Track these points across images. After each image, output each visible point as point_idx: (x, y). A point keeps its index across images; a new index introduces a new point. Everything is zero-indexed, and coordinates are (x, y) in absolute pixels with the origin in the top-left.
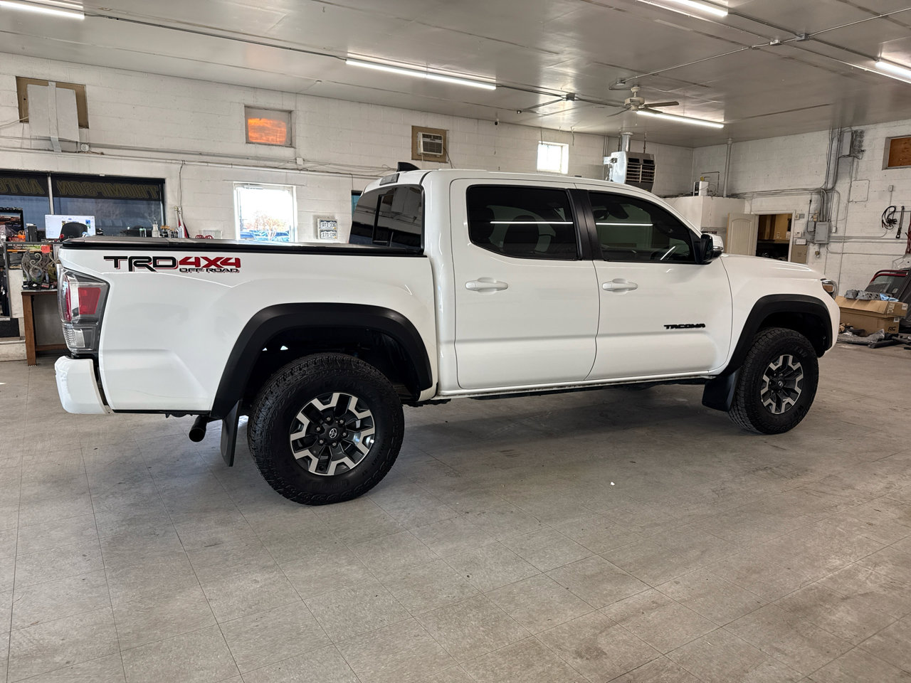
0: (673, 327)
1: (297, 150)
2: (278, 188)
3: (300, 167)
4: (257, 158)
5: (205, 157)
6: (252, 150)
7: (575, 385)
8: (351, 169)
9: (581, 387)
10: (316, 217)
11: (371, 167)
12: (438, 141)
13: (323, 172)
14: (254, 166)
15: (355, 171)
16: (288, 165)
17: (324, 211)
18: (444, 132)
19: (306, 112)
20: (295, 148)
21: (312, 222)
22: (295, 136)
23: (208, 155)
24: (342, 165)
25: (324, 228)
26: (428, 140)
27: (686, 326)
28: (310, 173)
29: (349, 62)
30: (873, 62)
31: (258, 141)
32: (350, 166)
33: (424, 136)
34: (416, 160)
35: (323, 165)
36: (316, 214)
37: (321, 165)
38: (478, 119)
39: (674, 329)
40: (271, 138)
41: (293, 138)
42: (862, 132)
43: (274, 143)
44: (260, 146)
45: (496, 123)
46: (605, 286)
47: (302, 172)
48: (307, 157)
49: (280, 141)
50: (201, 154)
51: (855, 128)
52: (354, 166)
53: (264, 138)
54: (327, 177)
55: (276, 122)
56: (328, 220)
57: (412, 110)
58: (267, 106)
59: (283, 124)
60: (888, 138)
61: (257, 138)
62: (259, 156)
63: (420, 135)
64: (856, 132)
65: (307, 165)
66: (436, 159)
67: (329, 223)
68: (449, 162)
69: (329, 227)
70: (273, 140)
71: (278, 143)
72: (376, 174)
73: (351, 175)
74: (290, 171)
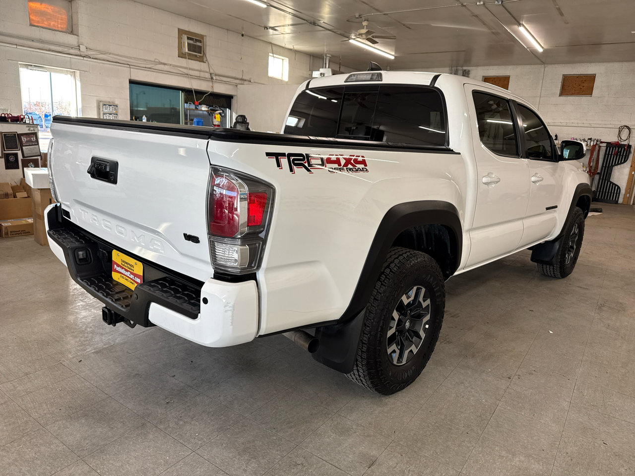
1: (80, 38)
2: (61, 72)
3: (83, 54)
4: (42, 41)
6: (36, 33)
8: (129, 60)
10: (99, 102)
11: (145, 60)
12: (198, 44)
13: (104, 60)
14: (38, 49)
15: (132, 62)
16: (72, 51)
17: (105, 97)
18: (202, 36)
20: (78, 36)
21: (96, 104)
22: (77, 25)
24: (121, 56)
25: (106, 111)
26: (191, 42)
28: (93, 60)
30: (516, 27)
31: (40, 25)
32: (127, 57)
33: (188, 38)
34: (181, 57)
35: (104, 54)
36: (99, 98)
37: (102, 54)
38: (228, 30)
40: (52, 23)
41: (74, 27)
42: (469, 71)
43: (54, 28)
44: (44, 30)
45: (243, 35)
47: (85, 59)
48: (90, 46)
51: (465, 68)
52: (131, 58)
53: (46, 23)
54: (107, 65)
55: (57, 9)
56: (109, 104)
57: (178, 15)
59: (64, 11)
60: (483, 76)
61: (38, 22)
62: (43, 39)
63: (185, 37)
64: (465, 70)
65: (90, 53)
66: (196, 59)
67: (111, 107)
68: (207, 62)
69: (111, 110)
70: (54, 25)
71: (60, 29)
72: (149, 66)
73: (129, 65)
74: (74, 57)
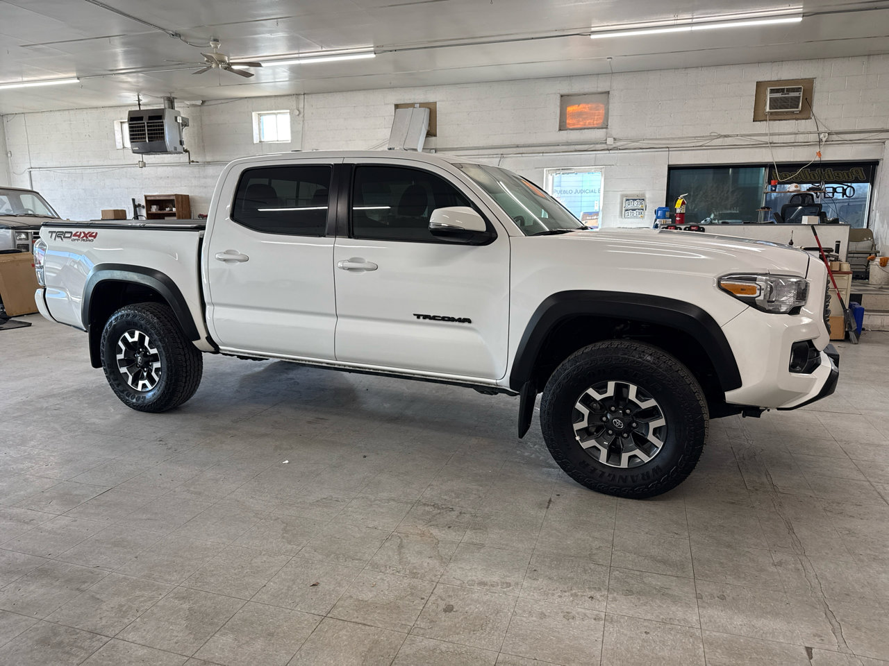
0: (425, 317)
1: (609, 130)
3: (611, 147)
4: (568, 144)
5: (521, 149)
6: (563, 136)
7: (345, 366)
8: (667, 142)
9: (351, 368)
10: (622, 196)
11: (697, 137)
13: (635, 149)
14: (564, 152)
16: (599, 147)
17: (633, 190)
18: (809, 81)
19: (622, 90)
20: (607, 128)
21: (619, 201)
22: (610, 116)
23: (524, 146)
24: (656, 139)
25: (630, 207)
27: (443, 319)
28: (621, 151)
29: (593, 37)
32: (668, 139)
33: (773, 91)
34: (759, 121)
35: (636, 142)
36: (623, 193)
37: (634, 142)
39: (427, 320)
40: (588, 122)
41: (608, 119)
43: (590, 126)
44: (572, 131)
46: (340, 265)
47: (611, 152)
48: (619, 136)
49: (597, 124)
50: (518, 147)
52: (671, 139)
54: (640, 153)
55: (594, 106)
56: (633, 198)
57: (759, 63)
58: (582, 91)
59: (602, 106)
61: (574, 124)
62: (570, 141)
63: (768, 90)
65: (618, 144)
66: (790, 117)
67: (635, 202)
68: (813, 118)
69: (635, 205)
70: (589, 124)
71: (595, 126)
72: (701, 144)
73: (668, 148)
74: (599, 152)
